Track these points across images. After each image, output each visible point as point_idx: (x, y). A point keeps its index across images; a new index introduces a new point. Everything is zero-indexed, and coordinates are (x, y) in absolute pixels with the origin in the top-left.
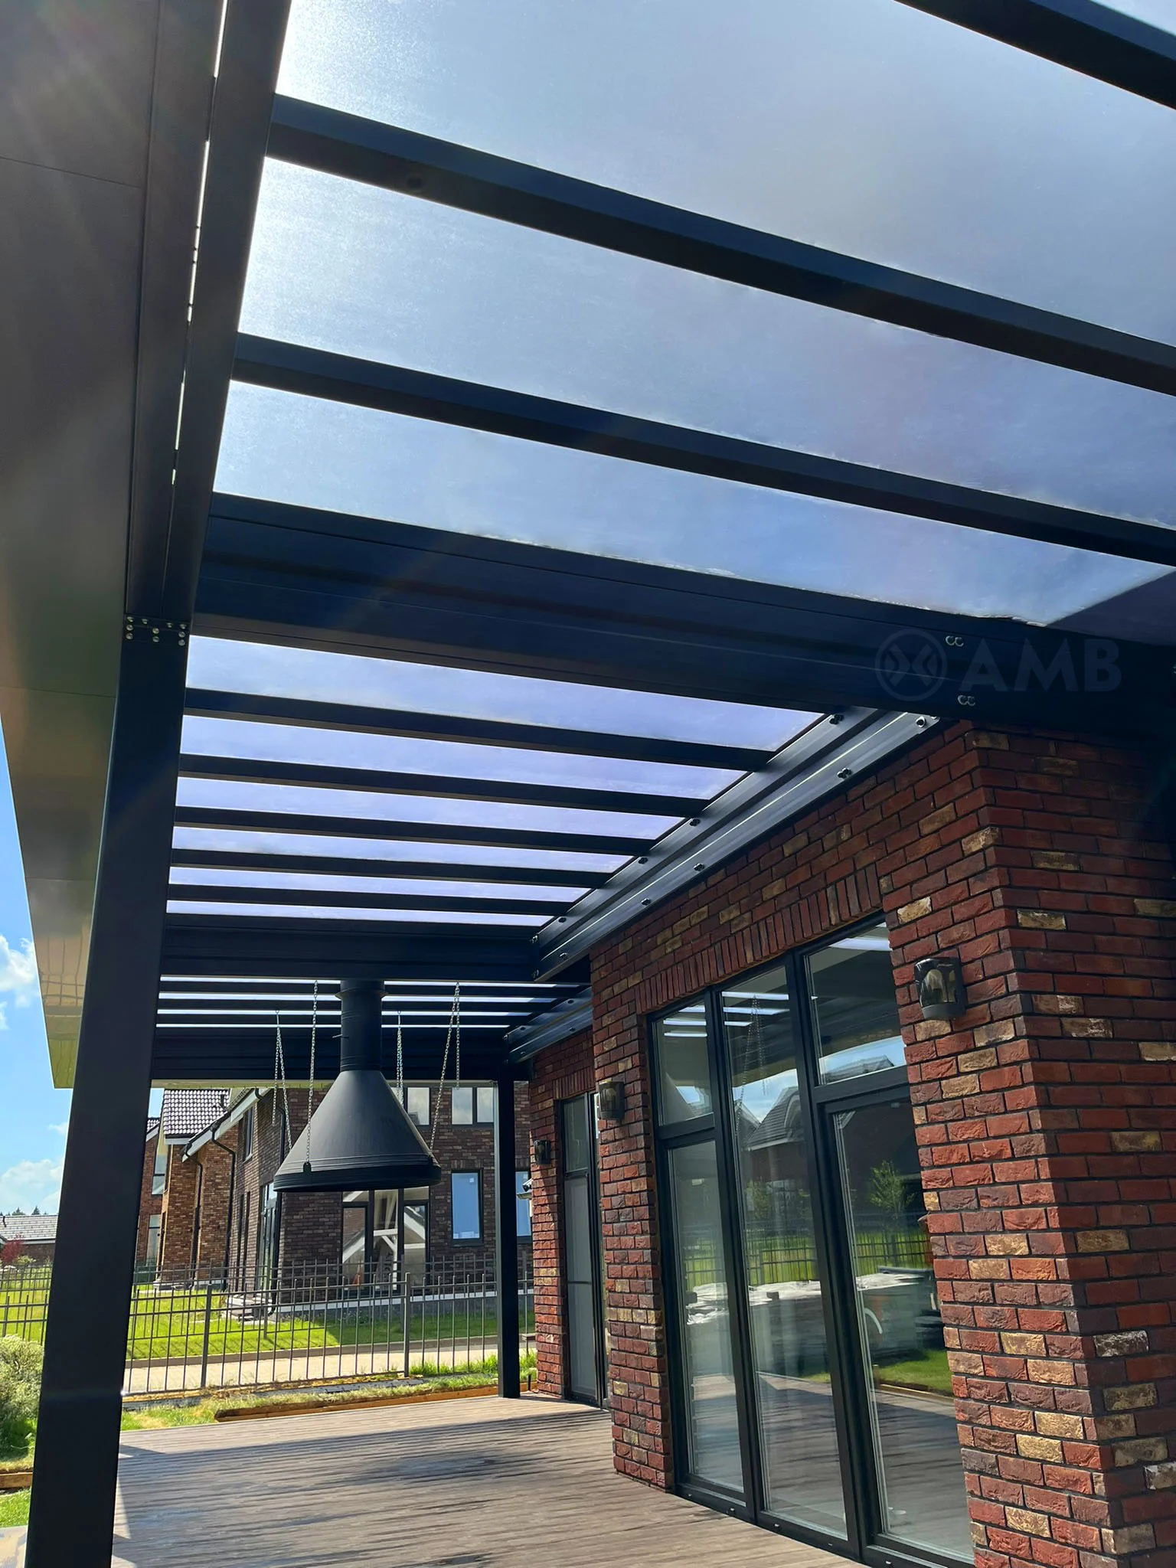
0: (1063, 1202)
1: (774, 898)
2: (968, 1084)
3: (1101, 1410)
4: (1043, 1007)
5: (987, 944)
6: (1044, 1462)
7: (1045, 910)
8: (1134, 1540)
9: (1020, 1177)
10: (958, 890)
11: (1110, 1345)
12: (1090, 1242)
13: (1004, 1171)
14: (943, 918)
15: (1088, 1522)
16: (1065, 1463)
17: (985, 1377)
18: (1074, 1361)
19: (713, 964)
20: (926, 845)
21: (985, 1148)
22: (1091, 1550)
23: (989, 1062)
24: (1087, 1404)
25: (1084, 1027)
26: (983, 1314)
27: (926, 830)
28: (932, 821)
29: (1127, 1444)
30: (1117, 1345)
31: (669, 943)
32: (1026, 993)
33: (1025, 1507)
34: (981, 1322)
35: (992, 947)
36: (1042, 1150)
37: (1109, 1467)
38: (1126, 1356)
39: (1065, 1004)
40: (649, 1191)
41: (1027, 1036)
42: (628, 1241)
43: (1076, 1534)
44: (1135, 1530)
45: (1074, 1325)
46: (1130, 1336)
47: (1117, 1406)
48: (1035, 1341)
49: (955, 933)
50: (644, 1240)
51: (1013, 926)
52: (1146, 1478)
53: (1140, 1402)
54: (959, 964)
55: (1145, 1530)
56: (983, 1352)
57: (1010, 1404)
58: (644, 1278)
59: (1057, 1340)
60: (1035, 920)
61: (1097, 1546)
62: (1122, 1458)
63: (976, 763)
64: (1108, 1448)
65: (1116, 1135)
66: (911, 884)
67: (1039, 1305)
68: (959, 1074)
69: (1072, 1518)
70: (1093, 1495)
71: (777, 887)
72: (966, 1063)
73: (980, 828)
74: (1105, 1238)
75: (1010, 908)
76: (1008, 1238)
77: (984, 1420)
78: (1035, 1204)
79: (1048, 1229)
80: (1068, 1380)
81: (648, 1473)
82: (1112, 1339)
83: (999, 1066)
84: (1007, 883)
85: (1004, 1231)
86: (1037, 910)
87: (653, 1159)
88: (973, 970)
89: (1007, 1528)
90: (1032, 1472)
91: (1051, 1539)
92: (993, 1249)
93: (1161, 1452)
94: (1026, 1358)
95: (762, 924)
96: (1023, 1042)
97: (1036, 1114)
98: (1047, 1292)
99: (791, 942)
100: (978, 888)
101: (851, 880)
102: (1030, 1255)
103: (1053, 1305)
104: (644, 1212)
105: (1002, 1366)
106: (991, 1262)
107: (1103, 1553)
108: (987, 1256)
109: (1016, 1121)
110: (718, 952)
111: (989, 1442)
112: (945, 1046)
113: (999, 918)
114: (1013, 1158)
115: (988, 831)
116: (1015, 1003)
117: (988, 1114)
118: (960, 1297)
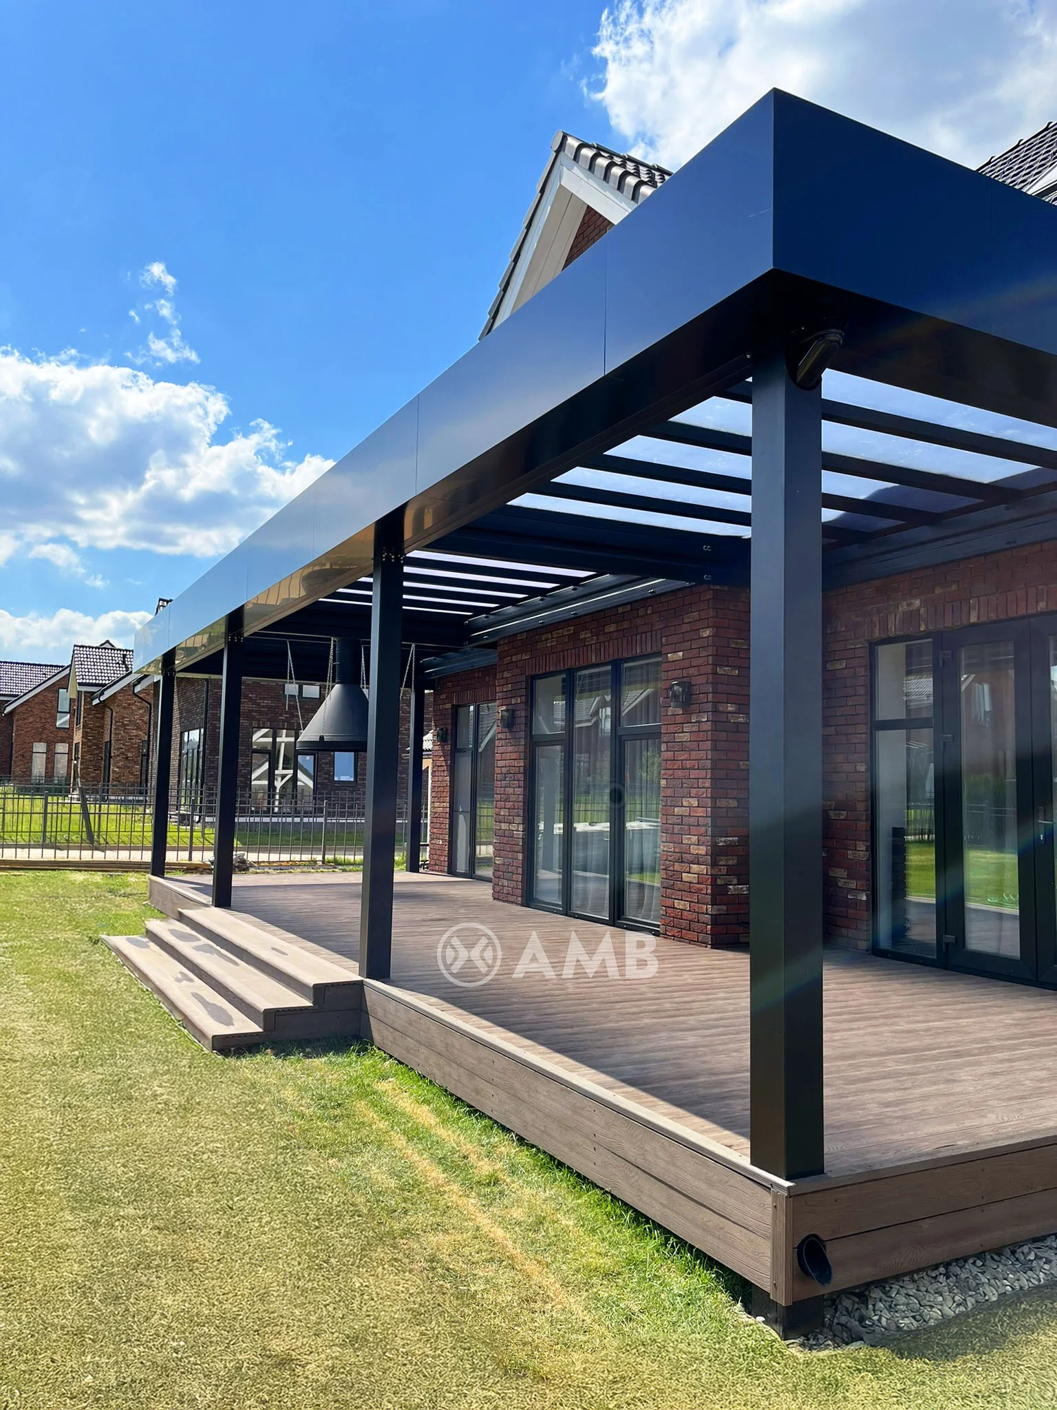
0: (713, 787)
1: (610, 633)
2: (685, 737)
3: (714, 864)
4: (721, 709)
5: (702, 680)
6: (691, 883)
7: (730, 666)
8: (718, 910)
9: (699, 777)
10: (694, 653)
11: (722, 842)
12: (722, 803)
13: (694, 774)
14: (687, 663)
15: (703, 904)
16: (698, 883)
17: (674, 852)
18: (707, 846)
19: (574, 659)
20: (686, 628)
21: (688, 764)
22: (703, 913)
23: (695, 729)
24: (709, 861)
25: (737, 718)
26: (677, 828)
27: (686, 621)
28: (689, 617)
29: (722, 877)
30: (725, 842)
31: (549, 641)
32: (715, 703)
33: (682, 900)
34: (676, 832)
35: (704, 681)
36: (709, 767)
37: (714, 884)
38: (728, 846)
39: (731, 708)
40: (525, 767)
41: (712, 721)
42: (510, 790)
43: (698, 908)
44: (720, 907)
45: (709, 833)
46: (731, 839)
47: (721, 863)
48: (694, 839)
49: (691, 671)
50: (520, 791)
51: (715, 673)
52: (728, 890)
53: (730, 863)
54: (690, 685)
55: (724, 907)
56: (675, 843)
57: (682, 862)
58: (518, 809)
59: (702, 839)
60: (724, 671)
61: (705, 912)
62: (719, 882)
63: (711, 597)
64: (714, 878)
65: (741, 763)
66: (675, 644)
67: (698, 825)
68: (683, 732)
69: (698, 903)
70: (707, 894)
71: (612, 628)
72: (687, 728)
73: (708, 627)
74: (728, 802)
75: (715, 665)
76: (690, 800)
77: (671, 868)
78: (703, 788)
79: (706, 797)
80: (704, 853)
81: (512, 898)
82: (723, 839)
83: (699, 731)
84: (715, 653)
85: (690, 797)
86: (726, 666)
87: (528, 751)
88: (695, 690)
89: (674, 908)
90: (686, 887)
91: (689, 911)
92: (685, 804)
93: (735, 881)
94: (690, 845)
95: (602, 644)
96: (709, 723)
97: (709, 752)
98: (702, 821)
99: (616, 657)
100: (703, 654)
101: (649, 634)
102: (698, 807)
103: (704, 826)
104: (521, 777)
105: (681, 848)
106: (683, 808)
107: (707, 914)
108: (682, 806)
109: (702, 754)
110: (577, 653)
111: (671, 876)
112: (679, 719)
113: (709, 669)
114: (698, 769)
115: (711, 629)
116: (709, 706)
117: (692, 750)
118: (669, 822)
